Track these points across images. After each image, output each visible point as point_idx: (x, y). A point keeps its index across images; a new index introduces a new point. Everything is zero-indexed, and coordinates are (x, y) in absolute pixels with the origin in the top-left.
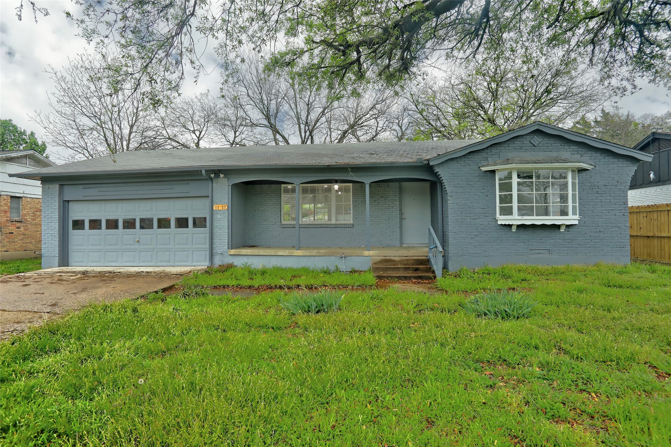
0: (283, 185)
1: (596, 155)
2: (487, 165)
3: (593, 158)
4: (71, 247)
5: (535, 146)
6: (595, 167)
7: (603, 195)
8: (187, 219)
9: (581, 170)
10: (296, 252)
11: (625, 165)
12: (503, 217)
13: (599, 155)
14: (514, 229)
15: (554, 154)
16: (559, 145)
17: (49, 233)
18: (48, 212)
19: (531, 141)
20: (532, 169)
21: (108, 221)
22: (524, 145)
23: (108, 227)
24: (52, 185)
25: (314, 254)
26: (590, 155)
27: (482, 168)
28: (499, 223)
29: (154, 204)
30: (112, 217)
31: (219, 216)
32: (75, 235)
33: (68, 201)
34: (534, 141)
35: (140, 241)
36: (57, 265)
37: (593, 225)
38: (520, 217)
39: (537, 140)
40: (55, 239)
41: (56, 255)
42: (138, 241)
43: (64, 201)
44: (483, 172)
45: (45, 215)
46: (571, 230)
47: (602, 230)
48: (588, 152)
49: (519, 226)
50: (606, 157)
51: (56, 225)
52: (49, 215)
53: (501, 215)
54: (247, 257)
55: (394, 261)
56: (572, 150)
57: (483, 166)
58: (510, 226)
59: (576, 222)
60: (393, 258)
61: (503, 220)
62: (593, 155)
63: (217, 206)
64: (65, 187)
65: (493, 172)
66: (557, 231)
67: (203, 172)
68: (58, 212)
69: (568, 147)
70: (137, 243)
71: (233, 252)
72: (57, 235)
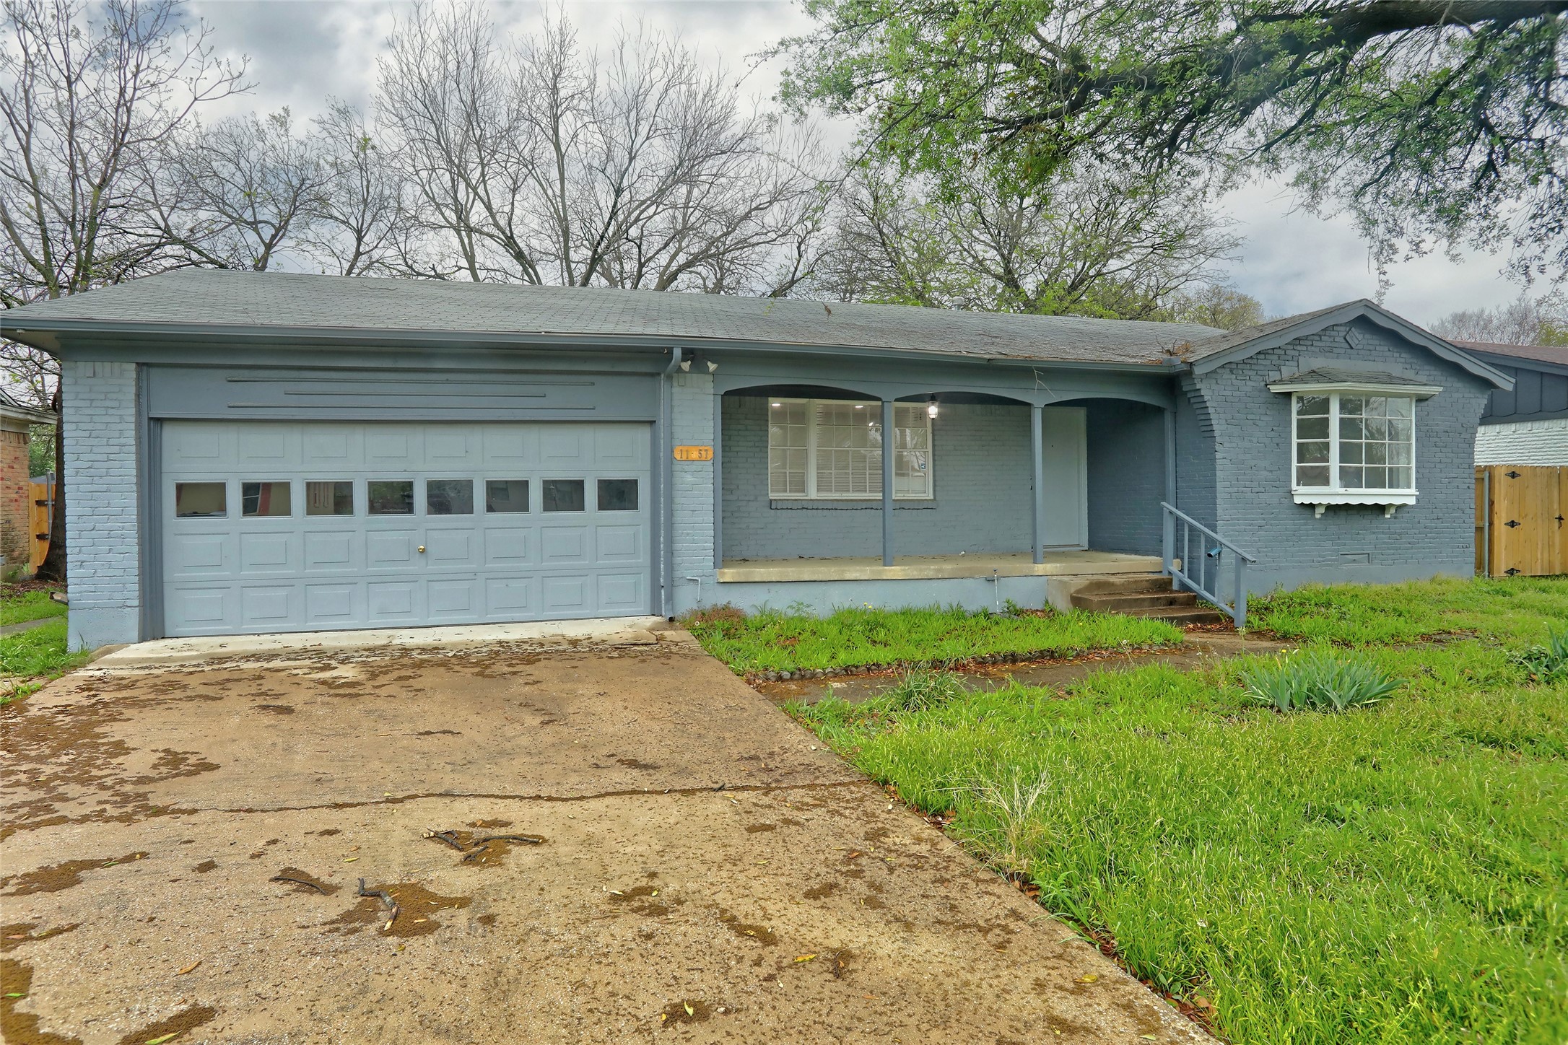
2: (1281, 382)
3: (1432, 378)
4: (172, 574)
5: (1352, 348)
8: (579, 485)
9: (1421, 400)
10: (890, 571)
11: (1472, 396)
12: (1302, 489)
13: (1439, 373)
14: (1319, 512)
15: (1379, 367)
16: (1386, 349)
17: (99, 526)
18: (93, 457)
19: (1348, 338)
20: (1362, 393)
21: (313, 489)
22: (1336, 345)
23: (313, 508)
24: (108, 365)
25: (931, 574)
27: (1271, 387)
28: (1298, 500)
29: (476, 437)
30: (329, 473)
31: (689, 478)
32: (184, 536)
33: (160, 421)
34: (1351, 337)
35: (429, 549)
36: (135, 634)
37: (1430, 506)
38: (1342, 490)
39: (1357, 336)
40: (124, 548)
41: (129, 603)
42: (424, 551)
43: (151, 420)
44: (1272, 396)
45: (78, 464)
46: (1402, 515)
47: (1440, 515)
48: (1426, 367)
49: (1331, 508)
51: (127, 501)
52: (96, 465)
53: (1298, 484)
54: (766, 587)
55: (1113, 584)
56: (1403, 360)
57: (1274, 383)
58: (1312, 507)
59: (1412, 501)
60: (1112, 579)
61: (1304, 494)
62: (1431, 373)
63: (684, 449)
64: (154, 371)
65: (1289, 395)
66: (1381, 517)
67: (677, 353)
68: (133, 457)
70: (418, 555)
71: (729, 574)
72: (134, 534)
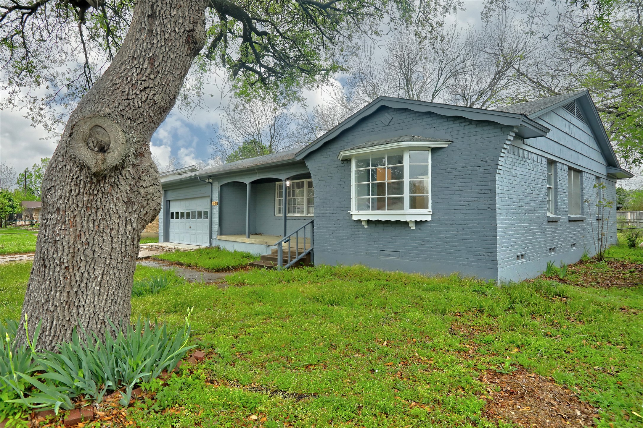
0: (277, 183)
1: (453, 125)
3: (450, 130)
4: (171, 230)
5: (386, 125)
6: (452, 142)
7: (462, 180)
9: (436, 149)
11: (491, 135)
14: (365, 225)
15: (405, 132)
17: (161, 220)
19: (382, 120)
22: (376, 126)
26: (446, 127)
28: (353, 217)
30: (182, 210)
31: (214, 210)
32: (173, 222)
33: (169, 201)
34: (385, 119)
36: (163, 241)
37: (449, 222)
39: (387, 117)
40: (162, 225)
41: (162, 235)
42: (190, 227)
43: (167, 201)
44: (340, 163)
46: (423, 227)
48: (444, 124)
49: (372, 222)
50: (466, 127)
51: (162, 216)
56: (425, 123)
59: (429, 218)
62: (450, 126)
63: (213, 202)
64: (167, 191)
65: (349, 161)
66: (404, 229)
67: (199, 178)
68: (163, 208)
69: (421, 121)
71: (219, 237)
72: (163, 222)
